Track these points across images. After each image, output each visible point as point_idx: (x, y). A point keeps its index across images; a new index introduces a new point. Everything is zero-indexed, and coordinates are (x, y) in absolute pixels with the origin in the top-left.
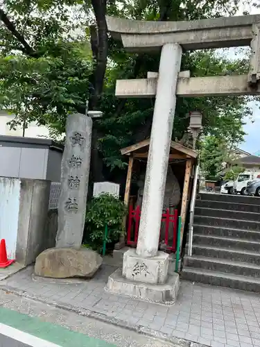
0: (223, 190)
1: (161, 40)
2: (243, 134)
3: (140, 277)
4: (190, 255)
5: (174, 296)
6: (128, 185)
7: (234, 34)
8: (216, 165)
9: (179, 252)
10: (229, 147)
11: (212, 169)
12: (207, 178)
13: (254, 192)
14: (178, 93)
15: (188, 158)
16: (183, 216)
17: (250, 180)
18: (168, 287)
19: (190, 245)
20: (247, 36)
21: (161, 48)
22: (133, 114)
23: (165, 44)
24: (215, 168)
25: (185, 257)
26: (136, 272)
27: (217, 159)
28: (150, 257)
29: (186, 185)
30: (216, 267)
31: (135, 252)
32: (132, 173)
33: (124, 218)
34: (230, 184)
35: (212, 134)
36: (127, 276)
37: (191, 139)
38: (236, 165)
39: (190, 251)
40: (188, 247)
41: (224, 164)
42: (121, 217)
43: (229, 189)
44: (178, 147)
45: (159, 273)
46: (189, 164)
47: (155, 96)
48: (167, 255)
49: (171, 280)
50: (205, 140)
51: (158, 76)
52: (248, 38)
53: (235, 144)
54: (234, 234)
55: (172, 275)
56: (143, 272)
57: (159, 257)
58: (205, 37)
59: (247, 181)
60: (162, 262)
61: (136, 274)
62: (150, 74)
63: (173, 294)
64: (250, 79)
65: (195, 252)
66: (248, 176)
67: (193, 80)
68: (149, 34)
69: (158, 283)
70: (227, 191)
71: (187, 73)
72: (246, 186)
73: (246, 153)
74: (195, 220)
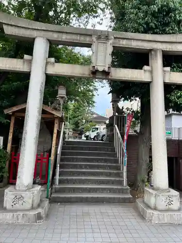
0: (84, 138)
1: (34, 34)
2: (94, 102)
3: (18, 206)
4: (57, 185)
5: (44, 216)
6: (10, 137)
7: (82, 39)
8: (79, 121)
9: (49, 184)
10: (87, 110)
11: (77, 124)
12: (74, 130)
13: (101, 139)
14: (47, 73)
15: (56, 117)
16: (52, 158)
17: (99, 131)
18: (40, 210)
19: (57, 177)
20: (89, 41)
21: (34, 39)
22: (15, 83)
23: (36, 37)
24: (79, 123)
25: (54, 186)
26: (14, 203)
27: (80, 117)
28: (27, 190)
29: (55, 136)
30: (74, 190)
31: (15, 188)
32: (14, 128)
33: (7, 163)
34: (87, 134)
35: (75, 101)
36: (7, 208)
37: (60, 104)
38: (91, 121)
39: (57, 182)
40: (55, 179)
41: (84, 121)
42: (4, 162)
43: (87, 137)
44: (49, 109)
45: (33, 201)
46: (56, 121)
47: (30, 72)
48: (40, 186)
49: (42, 205)
50: (71, 105)
51: (32, 58)
52: (90, 43)
53: (90, 108)
54: (86, 167)
55: (43, 201)
56: (21, 202)
57: (33, 189)
58: (64, 37)
59: (96, 132)
60: (36, 192)
61: (15, 204)
62: (26, 57)
63: (43, 215)
64: (91, 69)
65: (61, 182)
66: (97, 129)
67: (57, 64)
68: (25, 28)
69: (33, 208)
70: (85, 139)
71: (53, 60)
72: (96, 135)
73: (97, 114)
74: (62, 160)
